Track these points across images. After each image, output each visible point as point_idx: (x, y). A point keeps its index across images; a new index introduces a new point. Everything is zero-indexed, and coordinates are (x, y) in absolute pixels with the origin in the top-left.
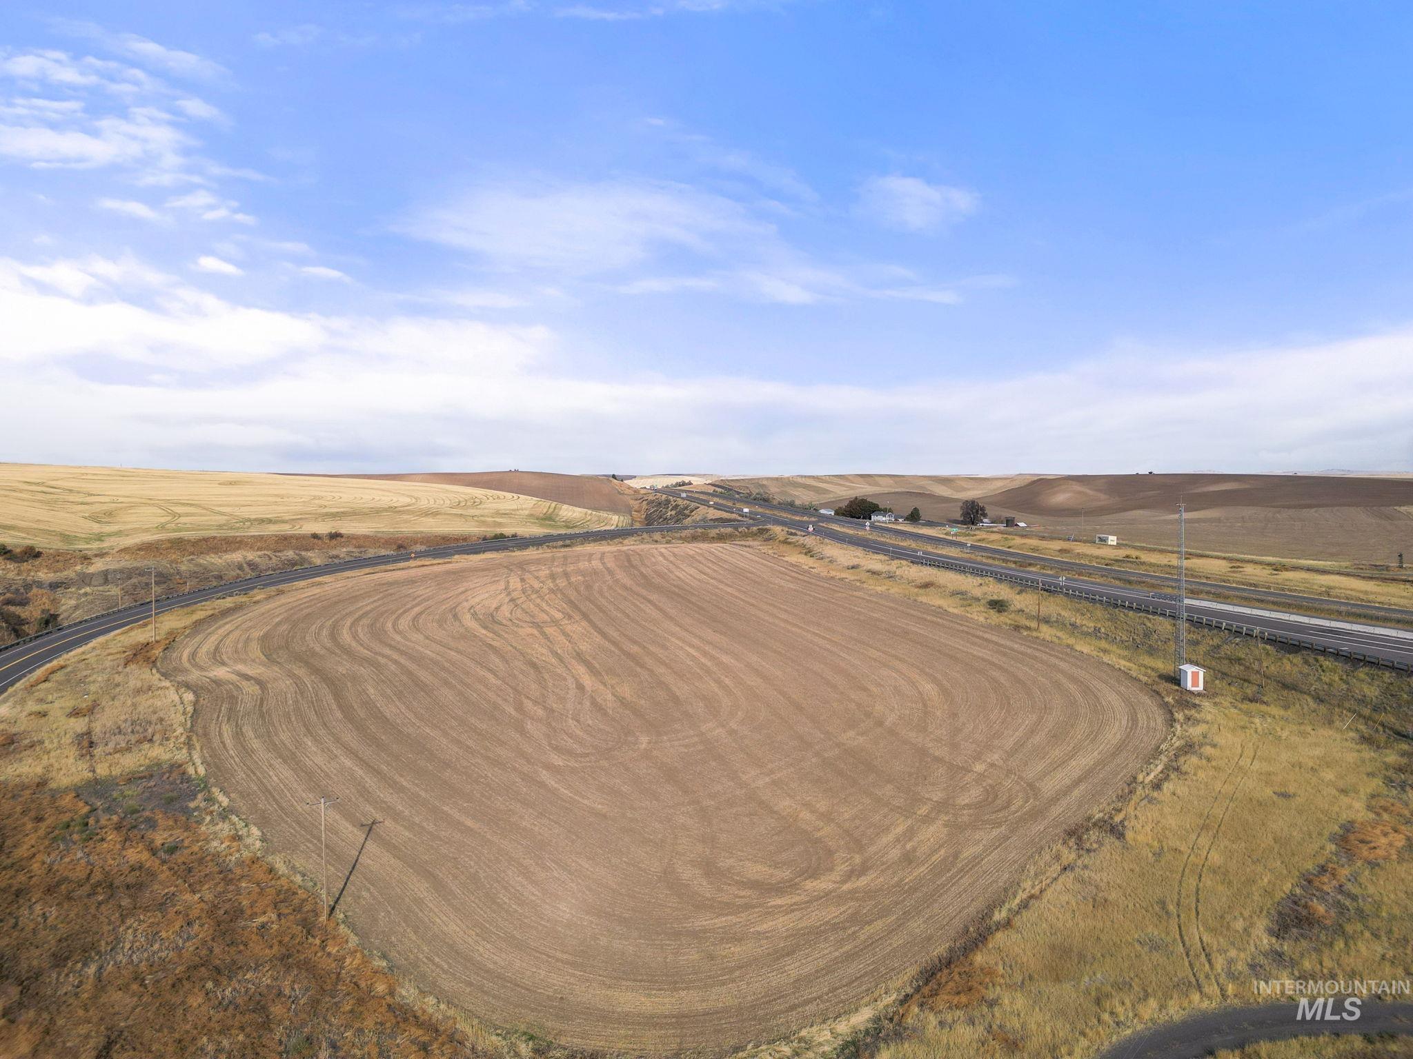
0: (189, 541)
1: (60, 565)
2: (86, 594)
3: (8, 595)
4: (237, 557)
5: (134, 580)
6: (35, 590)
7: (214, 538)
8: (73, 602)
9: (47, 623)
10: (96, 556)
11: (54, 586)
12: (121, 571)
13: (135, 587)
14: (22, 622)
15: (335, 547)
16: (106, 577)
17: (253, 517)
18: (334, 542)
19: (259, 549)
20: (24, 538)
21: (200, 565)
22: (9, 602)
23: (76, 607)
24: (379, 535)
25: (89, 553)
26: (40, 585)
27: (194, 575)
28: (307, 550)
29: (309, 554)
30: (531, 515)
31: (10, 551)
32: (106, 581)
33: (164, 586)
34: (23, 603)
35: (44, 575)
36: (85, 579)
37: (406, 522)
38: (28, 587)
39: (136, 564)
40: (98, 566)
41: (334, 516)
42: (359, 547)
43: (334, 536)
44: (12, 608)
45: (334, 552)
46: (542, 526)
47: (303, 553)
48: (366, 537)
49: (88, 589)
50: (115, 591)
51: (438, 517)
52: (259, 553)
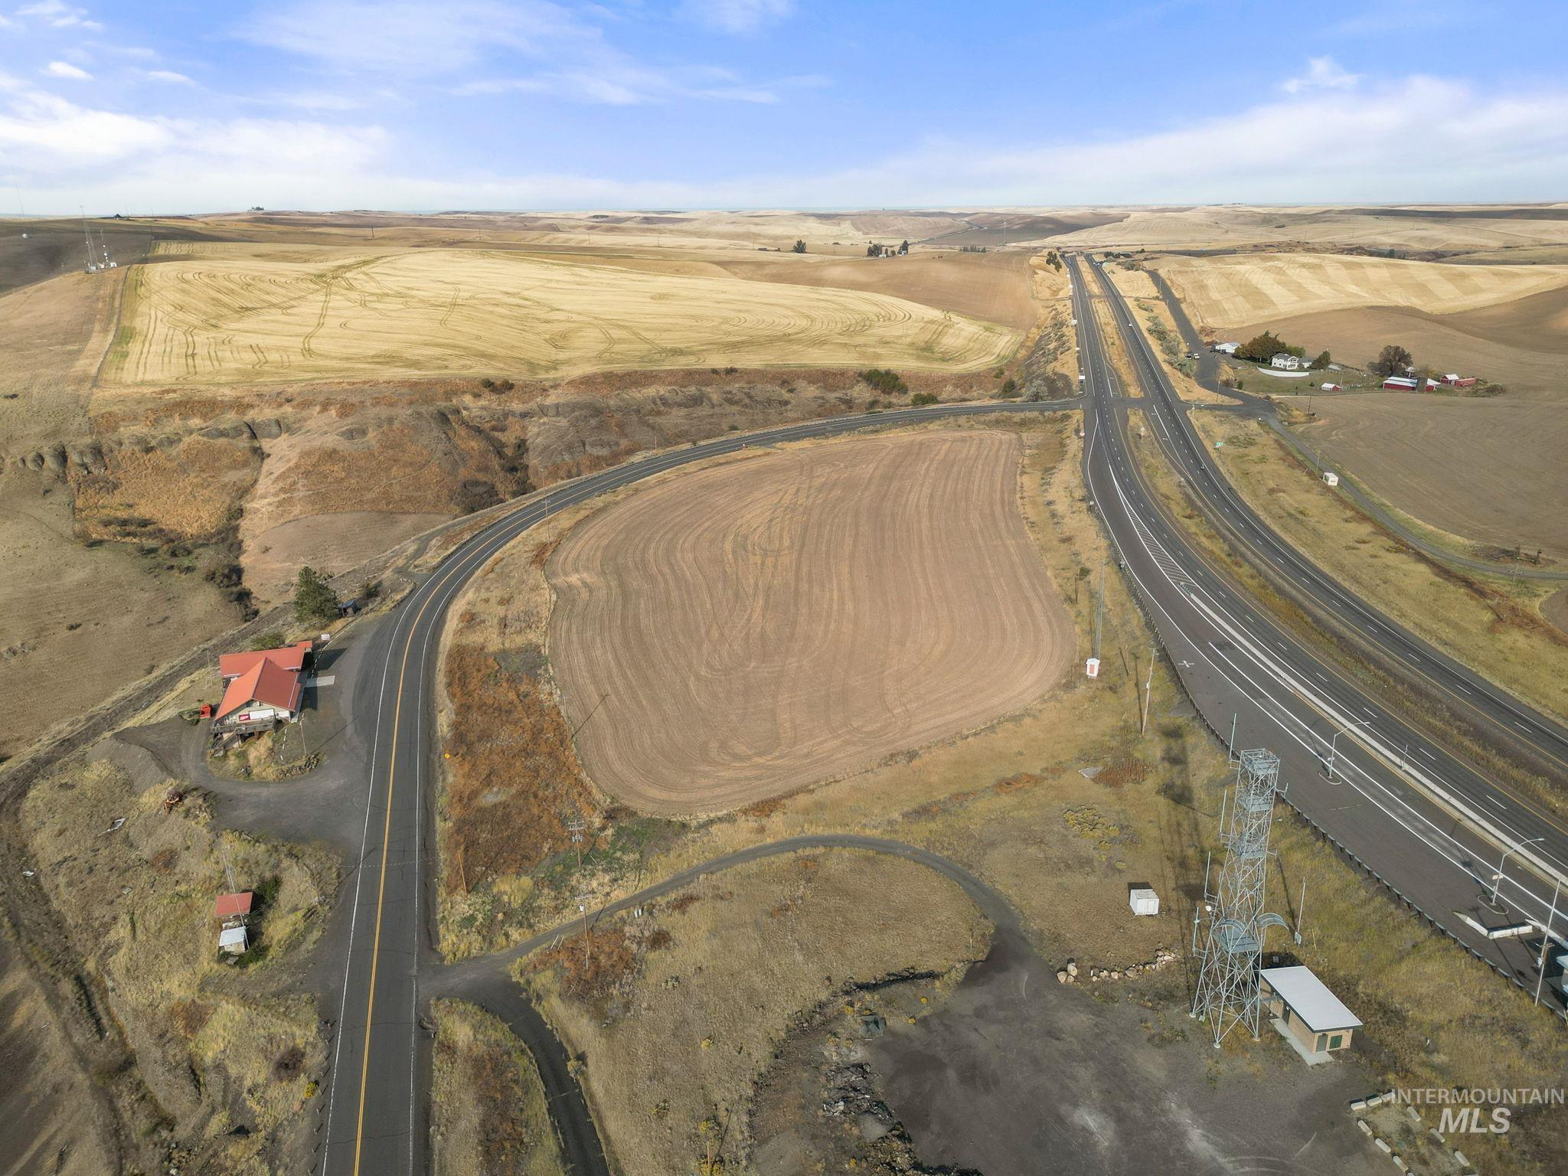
0: (617, 375)
1: (526, 396)
2: (544, 423)
3: (493, 423)
4: (651, 391)
5: (577, 413)
6: (510, 418)
7: (636, 372)
8: (536, 430)
9: (519, 446)
10: (552, 387)
11: (524, 415)
12: (567, 405)
13: (577, 419)
14: (503, 445)
15: (728, 383)
16: (558, 410)
17: (669, 346)
18: (729, 377)
19: (670, 384)
20: (502, 369)
21: (623, 400)
22: (494, 429)
23: (538, 434)
24: (769, 369)
25: (547, 384)
26: (513, 414)
27: (619, 409)
28: (707, 385)
29: (709, 389)
30: (912, 344)
31: (493, 384)
32: (558, 414)
33: (597, 419)
34: (503, 430)
35: (517, 406)
36: (543, 411)
37: (795, 352)
38: (506, 415)
39: (579, 399)
40: (551, 399)
41: (734, 346)
42: (749, 383)
43: (731, 371)
44: (496, 434)
45: (728, 388)
46: (919, 358)
47: (704, 389)
48: (757, 372)
49: (545, 419)
50: (563, 422)
51: (825, 347)
52: (669, 388)
